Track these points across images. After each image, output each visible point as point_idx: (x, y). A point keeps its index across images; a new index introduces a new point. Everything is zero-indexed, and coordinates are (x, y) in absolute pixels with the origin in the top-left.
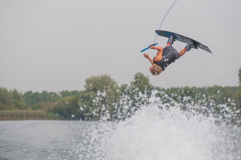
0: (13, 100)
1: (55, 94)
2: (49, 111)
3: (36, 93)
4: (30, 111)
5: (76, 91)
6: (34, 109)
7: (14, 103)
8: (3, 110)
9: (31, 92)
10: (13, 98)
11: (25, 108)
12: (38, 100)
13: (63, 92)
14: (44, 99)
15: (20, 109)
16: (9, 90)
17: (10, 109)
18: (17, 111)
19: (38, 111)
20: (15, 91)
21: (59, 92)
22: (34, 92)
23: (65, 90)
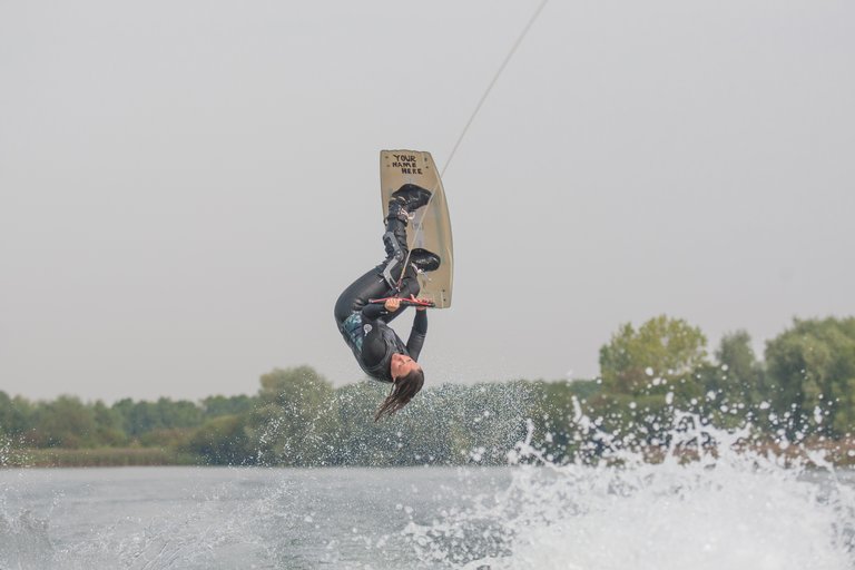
0: (96, 425)
1: (191, 405)
2: (180, 449)
3: (143, 404)
4: (136, 449)
5: (243, 397)
6: (145, 444)
7: (99, 431)
8: (76, 448)
9: (129, 400)
10: (97, 419)
11: (125, 444)
12: (148, 422)
13: (210, 399)
14: (163, 420)
15: (114, 445)
16: (84, 401)
17: (92, 446)
18: (107, 450)
19: (155, 449)
20: (99, 404)
21: (201, 401)
22: (136, 400)
23: (214, 395)
